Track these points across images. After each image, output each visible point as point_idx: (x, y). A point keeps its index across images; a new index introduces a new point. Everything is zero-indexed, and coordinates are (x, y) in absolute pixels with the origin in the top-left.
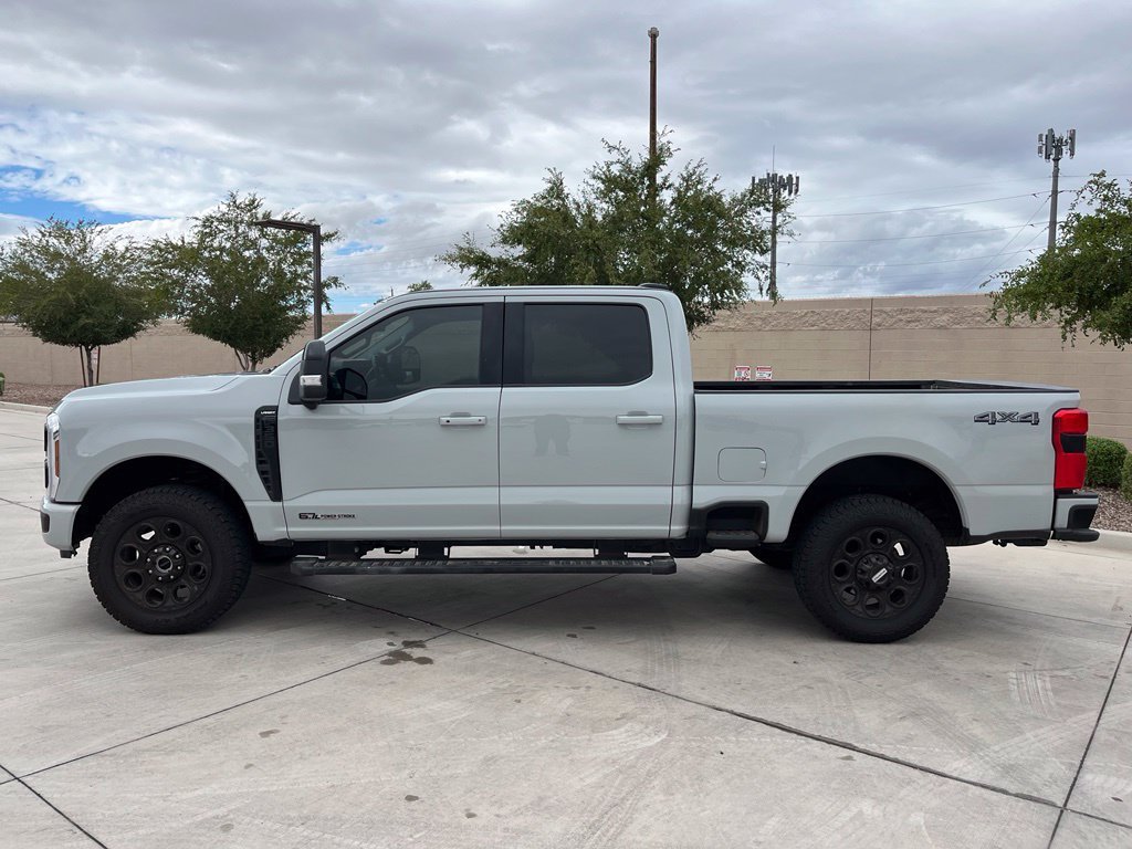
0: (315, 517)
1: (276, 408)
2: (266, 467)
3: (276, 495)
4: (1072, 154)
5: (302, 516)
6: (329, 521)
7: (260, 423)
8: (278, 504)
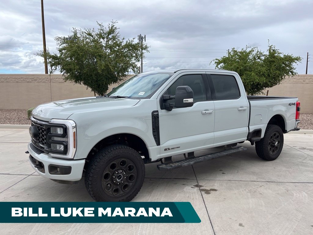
0: (169, 149)
1: (157, 111)
2: (156, 133)
3: (158, 143)
4: (145, 41)
5: (165, 150)
6: (173, 150)
7: (154, 117)
8: (159, 146)
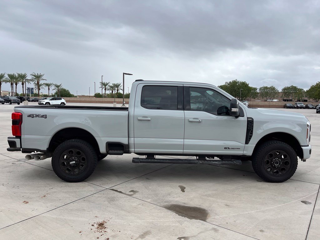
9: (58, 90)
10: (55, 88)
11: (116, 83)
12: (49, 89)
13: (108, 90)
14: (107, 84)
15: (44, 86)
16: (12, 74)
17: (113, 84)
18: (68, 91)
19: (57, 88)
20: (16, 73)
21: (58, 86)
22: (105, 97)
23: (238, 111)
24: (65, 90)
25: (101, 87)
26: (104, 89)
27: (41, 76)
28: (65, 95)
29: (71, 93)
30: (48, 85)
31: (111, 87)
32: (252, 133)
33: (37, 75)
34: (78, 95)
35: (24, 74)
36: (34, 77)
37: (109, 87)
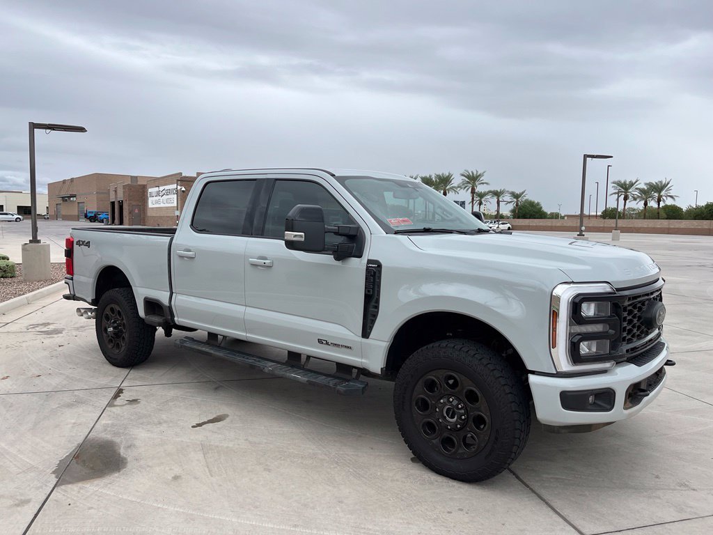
9: (517, 205)
10: (511, 200)
11: (654, 181)
12: (498, 202)
13: (635, 199)
14: (632, 184)
15: (488, 197)
16: (428, 176)
17: (646, 184)
18: (538, 204)
19: (515, 200)
20: (432, 173)
21: (516, 196)
22: (631, 217)
23: (303, 239)
24: (532, 204)
25: (615, 193)
26: (623, 196)
27: (480, 175)
28: (531, 215)
29: (547, 209)
30: (497, 194)
31: (642, 191)
32: (377, 307)
33: (471, 174)
34: (566, 214)
35: (447, 174)
36: (467, 180)
37: (636, 193)
